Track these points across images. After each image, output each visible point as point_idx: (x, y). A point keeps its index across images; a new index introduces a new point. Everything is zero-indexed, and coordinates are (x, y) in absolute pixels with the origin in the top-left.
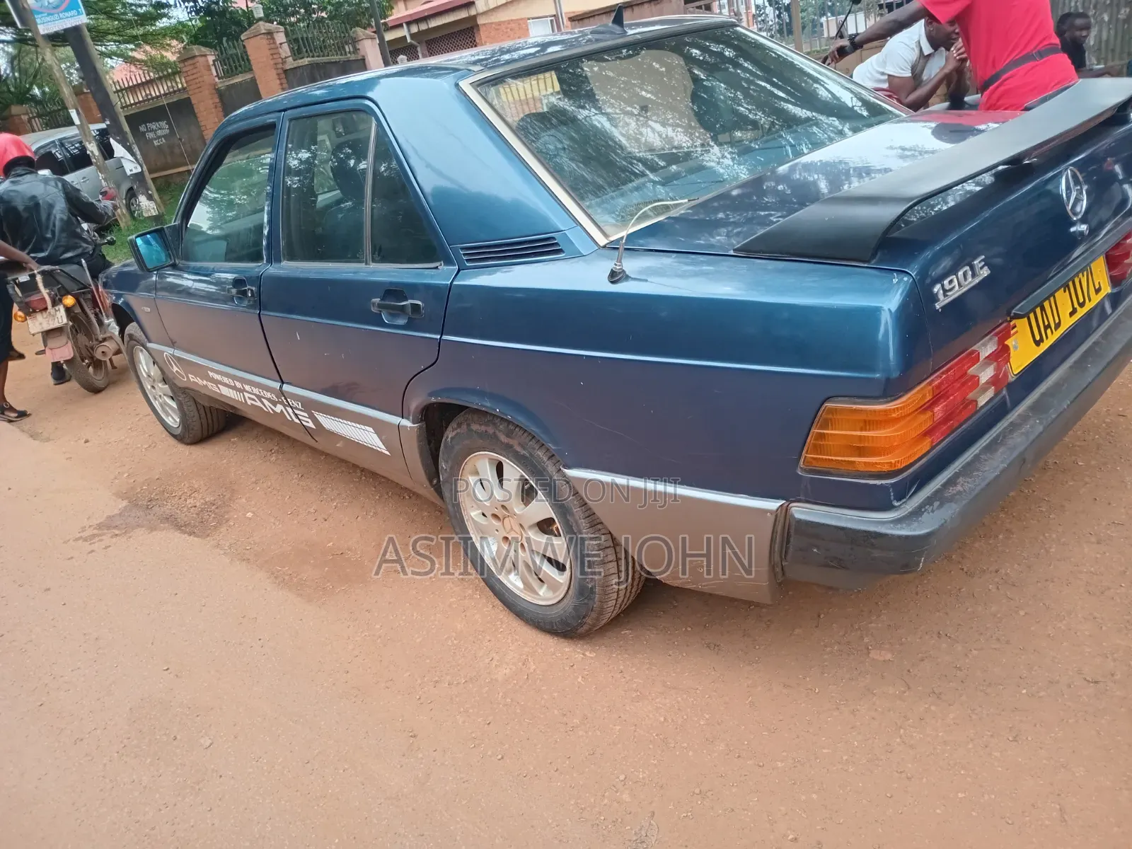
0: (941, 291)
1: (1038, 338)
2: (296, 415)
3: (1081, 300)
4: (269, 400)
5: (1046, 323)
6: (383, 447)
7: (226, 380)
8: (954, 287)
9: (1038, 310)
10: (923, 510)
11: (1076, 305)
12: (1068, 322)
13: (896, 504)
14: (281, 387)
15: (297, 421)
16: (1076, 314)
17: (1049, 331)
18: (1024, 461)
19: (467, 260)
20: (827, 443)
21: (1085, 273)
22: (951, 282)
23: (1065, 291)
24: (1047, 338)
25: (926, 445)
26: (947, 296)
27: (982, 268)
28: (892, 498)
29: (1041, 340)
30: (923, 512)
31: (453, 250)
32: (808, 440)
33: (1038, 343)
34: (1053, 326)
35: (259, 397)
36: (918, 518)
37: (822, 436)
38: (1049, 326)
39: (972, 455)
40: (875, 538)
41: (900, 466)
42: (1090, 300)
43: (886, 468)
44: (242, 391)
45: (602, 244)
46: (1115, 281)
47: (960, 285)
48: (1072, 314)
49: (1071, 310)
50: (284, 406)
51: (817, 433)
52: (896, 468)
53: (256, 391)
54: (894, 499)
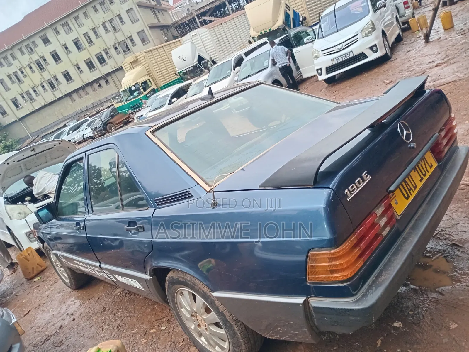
0: (348, 193)
1: (407, 196)
2: (108, 276)
3: (424, 173)
4: (97, 271)
5: (409, 188)
6: (142, 287)
7: (81, 264)
8: (354, 189)
9: (403, 183)
10: (368, 293)
11: (422, 176)
12: (420, 185)
13: (354, 293)
14: (100, 265)
15: (109, 279)
16: (423, 180)
17: (411, 191)
18: (413, 256)
19: (158, 205)
20: (315, 270)
21: (423, 161)
22: (352, 187)
23: (415, 171)
24: (411, 195)
25: (361, 263)
26: (352, 193)
27: (367, 177)
28: (351, 291)
29: (409, 196)
30: (368, 294)
31: (152, 201)
32: (307, 270)
33: (407, 198)
34: (413, 188)
35: (94, 270)
36: (366, 298)
37: (312, 267)
38: (411, 189)
39: (388, 258)
40: (348, 311)
41: (350, 276)
42: (428, 172)
43: (344, 278)
44: (87, 268)
45: (208, 191)
46: (438, 160)
47: (357, 187)
48: (421, 181)
49: (420, 179)
50: (103, 273)
51: (310, 266)
52: (349, 277)
53: (92, 267)
54: (353, 291)
